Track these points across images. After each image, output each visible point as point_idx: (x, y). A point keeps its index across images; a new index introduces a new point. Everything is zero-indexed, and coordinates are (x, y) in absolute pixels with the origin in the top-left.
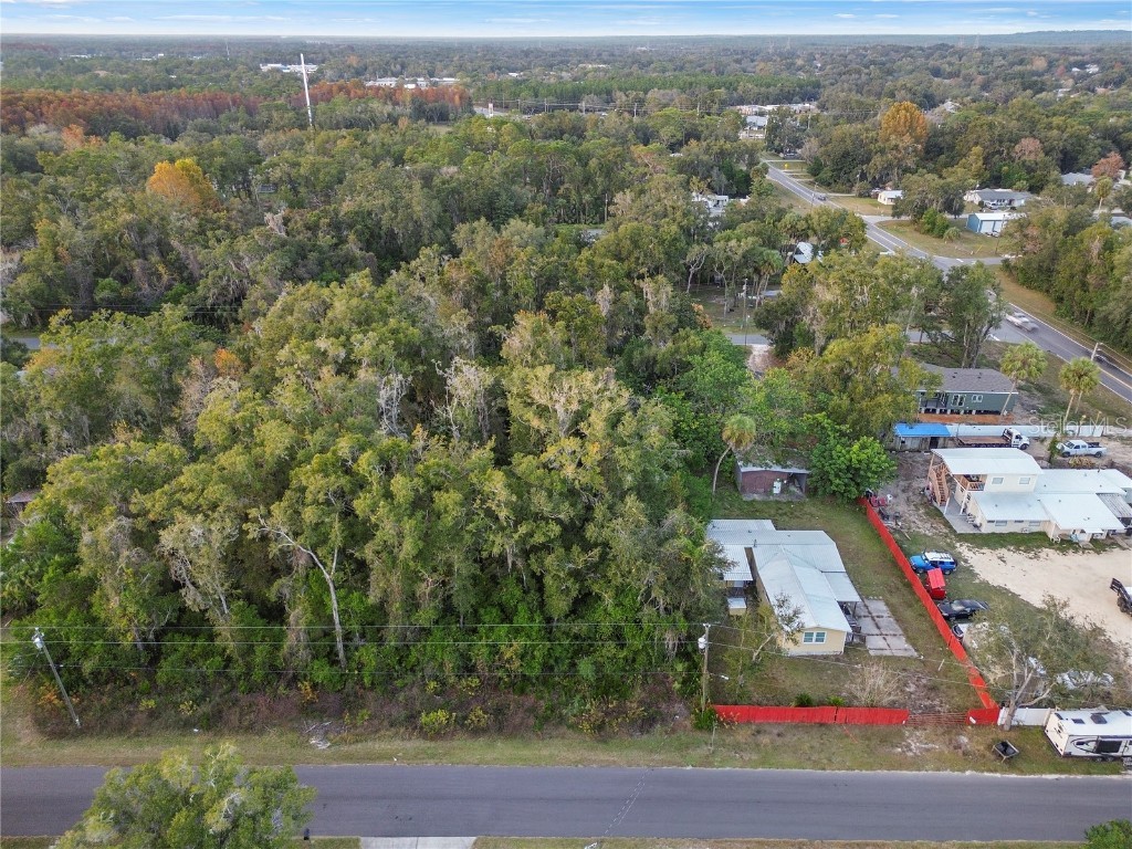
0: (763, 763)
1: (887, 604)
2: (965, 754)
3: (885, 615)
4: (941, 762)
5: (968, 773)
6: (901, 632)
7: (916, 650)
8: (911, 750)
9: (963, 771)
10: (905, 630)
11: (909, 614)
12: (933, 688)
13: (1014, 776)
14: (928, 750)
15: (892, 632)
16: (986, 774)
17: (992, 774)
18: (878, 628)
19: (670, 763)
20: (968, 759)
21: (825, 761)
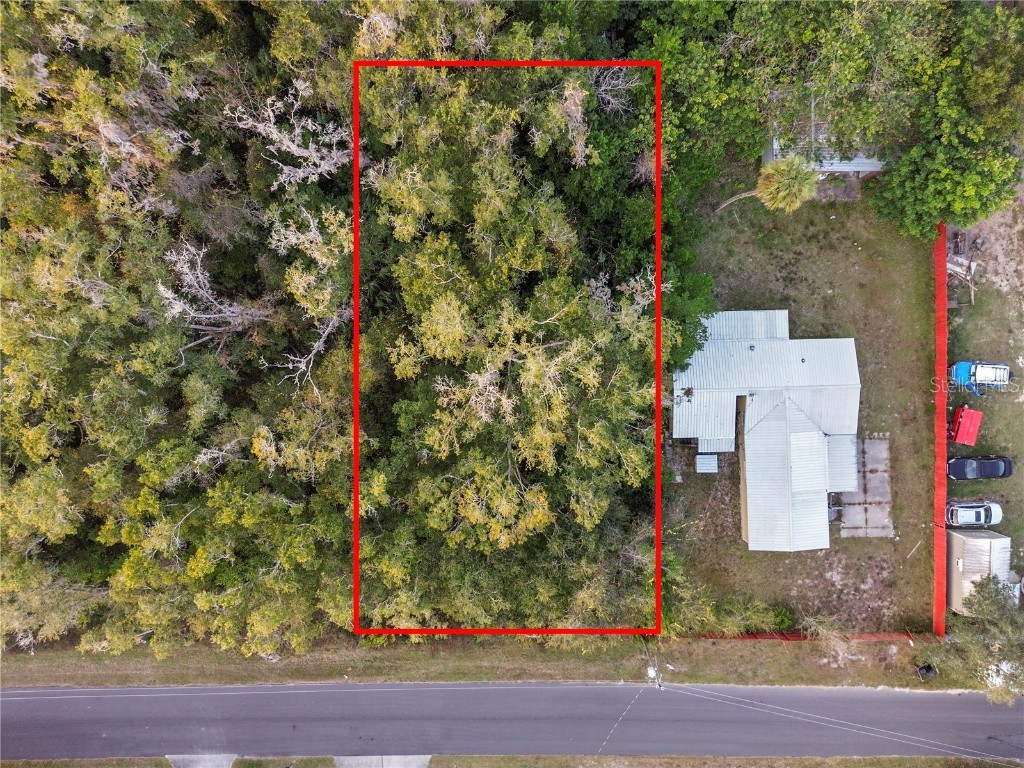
0: (691, 676)
1: (891, 449)
2: (887, 668)
3: (882, 467)
4: (861, 675)
5: (880, 688)
6: (889, 498)
7: (895, 528)
8: (836, 661)
9: (876, 686)
10: (895, 494)
11: (910, 465)
12: (890, 585)
13: (921, 691)
14: (853, 662)
15: (878, 499)
16: (897, 689)
17: (902, 690)
18: (865, 491)
19: (606, 677)
20: (888, 672)
21: (750, 674)
